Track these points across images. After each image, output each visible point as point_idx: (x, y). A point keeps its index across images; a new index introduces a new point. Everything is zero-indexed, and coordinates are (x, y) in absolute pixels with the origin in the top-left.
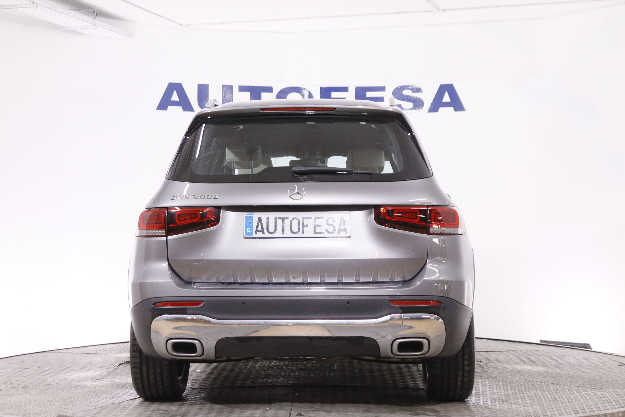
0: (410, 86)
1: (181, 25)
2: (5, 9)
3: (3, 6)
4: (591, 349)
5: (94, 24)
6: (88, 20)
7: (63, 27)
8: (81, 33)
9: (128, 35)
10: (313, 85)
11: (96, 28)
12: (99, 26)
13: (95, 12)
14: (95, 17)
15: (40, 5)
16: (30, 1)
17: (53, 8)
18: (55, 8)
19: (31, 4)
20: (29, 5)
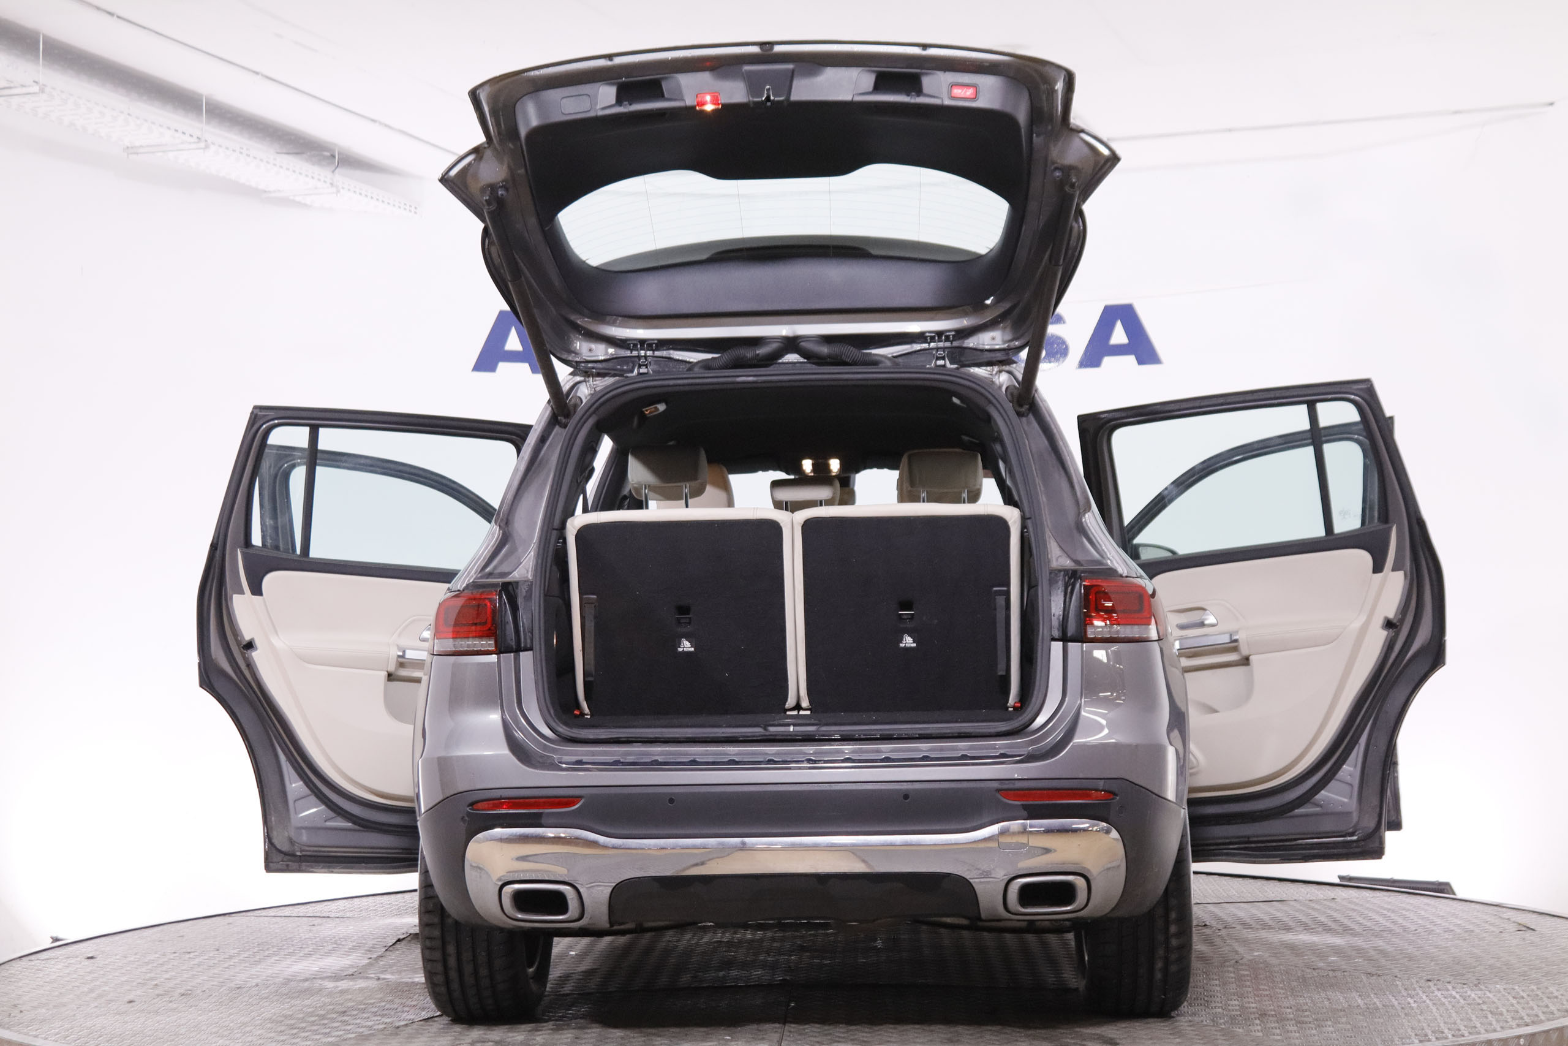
2: (137, 153)
3: (132, 148)
4: (1454, 894)
5: (332, 184)
6: (319, 175)
7: (265, 192)
8: (305, 205)
9: (408, 207)
11: (338, 191)
12: (343, 188)
13: (335, 157)
14: (335, 169)
15: (213, 144)
16: (191, 136)
17: (242, 149)
18: (247, 149)
19: (194, 143)
20: (190, 143)
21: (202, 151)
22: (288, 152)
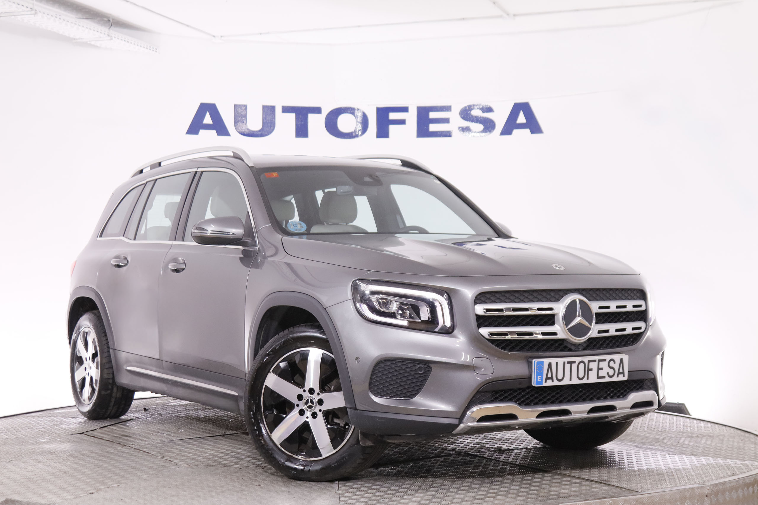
1: (214, 36)
5: (108, 35)
6: (101, 30)
7: (74, 39)
8: (97, 46)
10: (368, 106)
11: (112, 39)
12: (115, 37)
13: (110, 21)
14: (110, 27)
15: (40, 12)
16: (27, 7)
17: (57, 15)
18: (60, 16)
19: (29, 11)
20: (27, 11)
21: (33, 15)
22: (85, 17)
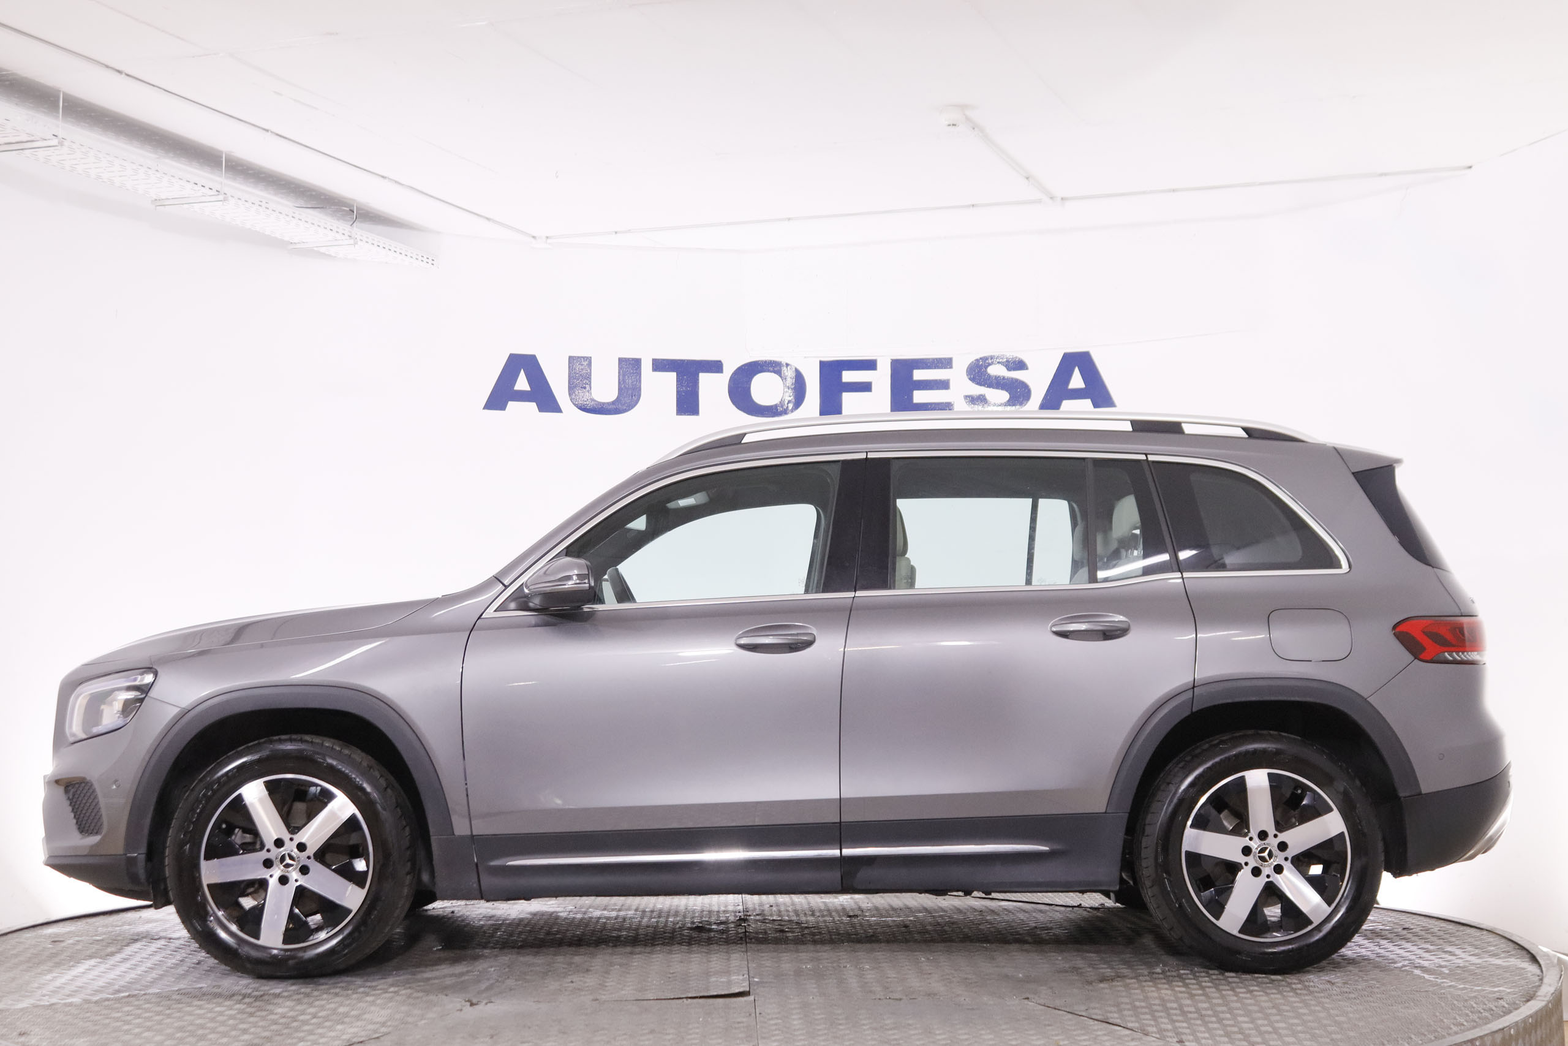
0: (1003, 355)
1: (534, 237)
2: (164, 205)
3: (159, 200)
5: (350, 237)
6: (338, 228)
8: (328, 256)
9: (425, 259)
10: (805, 357)
11: (355, 243)
12: (361, 240)
13: (353, 212)
14: (354, 222)
15: (232, 196)
16: (211, 189)
17: (262, 202)
18: (267, 203)
19: (214, 195)
20: (211, 196)
21: (221, 203)
22: (310, 206)
